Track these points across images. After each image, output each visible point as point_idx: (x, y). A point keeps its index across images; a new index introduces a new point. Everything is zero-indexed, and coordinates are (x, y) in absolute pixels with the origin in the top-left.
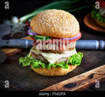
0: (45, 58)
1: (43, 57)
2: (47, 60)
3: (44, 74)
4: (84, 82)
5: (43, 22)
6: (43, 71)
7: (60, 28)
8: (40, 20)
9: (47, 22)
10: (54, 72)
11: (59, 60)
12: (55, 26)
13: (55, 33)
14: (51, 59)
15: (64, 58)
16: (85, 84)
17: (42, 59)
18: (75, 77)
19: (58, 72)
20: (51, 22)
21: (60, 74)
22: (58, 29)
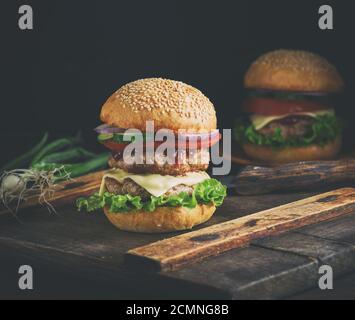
0: (140, 187)
1: (135, 184)
2: (145, 190)
3: (140, 227)
4: (237, 231)
5: (133, 101)
6: (136, 219)
7: (172, 110)
8: (125, 97)
9: (142, 101)
10: (162, 220)
11: (174, 189)
12: (161, 107)
13: (162, 122)
14: (156, 187)
15: (185, 185)
16: (241, 235)
17: (134, 190)
18: (215, 226)
19: (172, 218)
20: (152, 99)
21: (178, 224)
22: (169, 113)
